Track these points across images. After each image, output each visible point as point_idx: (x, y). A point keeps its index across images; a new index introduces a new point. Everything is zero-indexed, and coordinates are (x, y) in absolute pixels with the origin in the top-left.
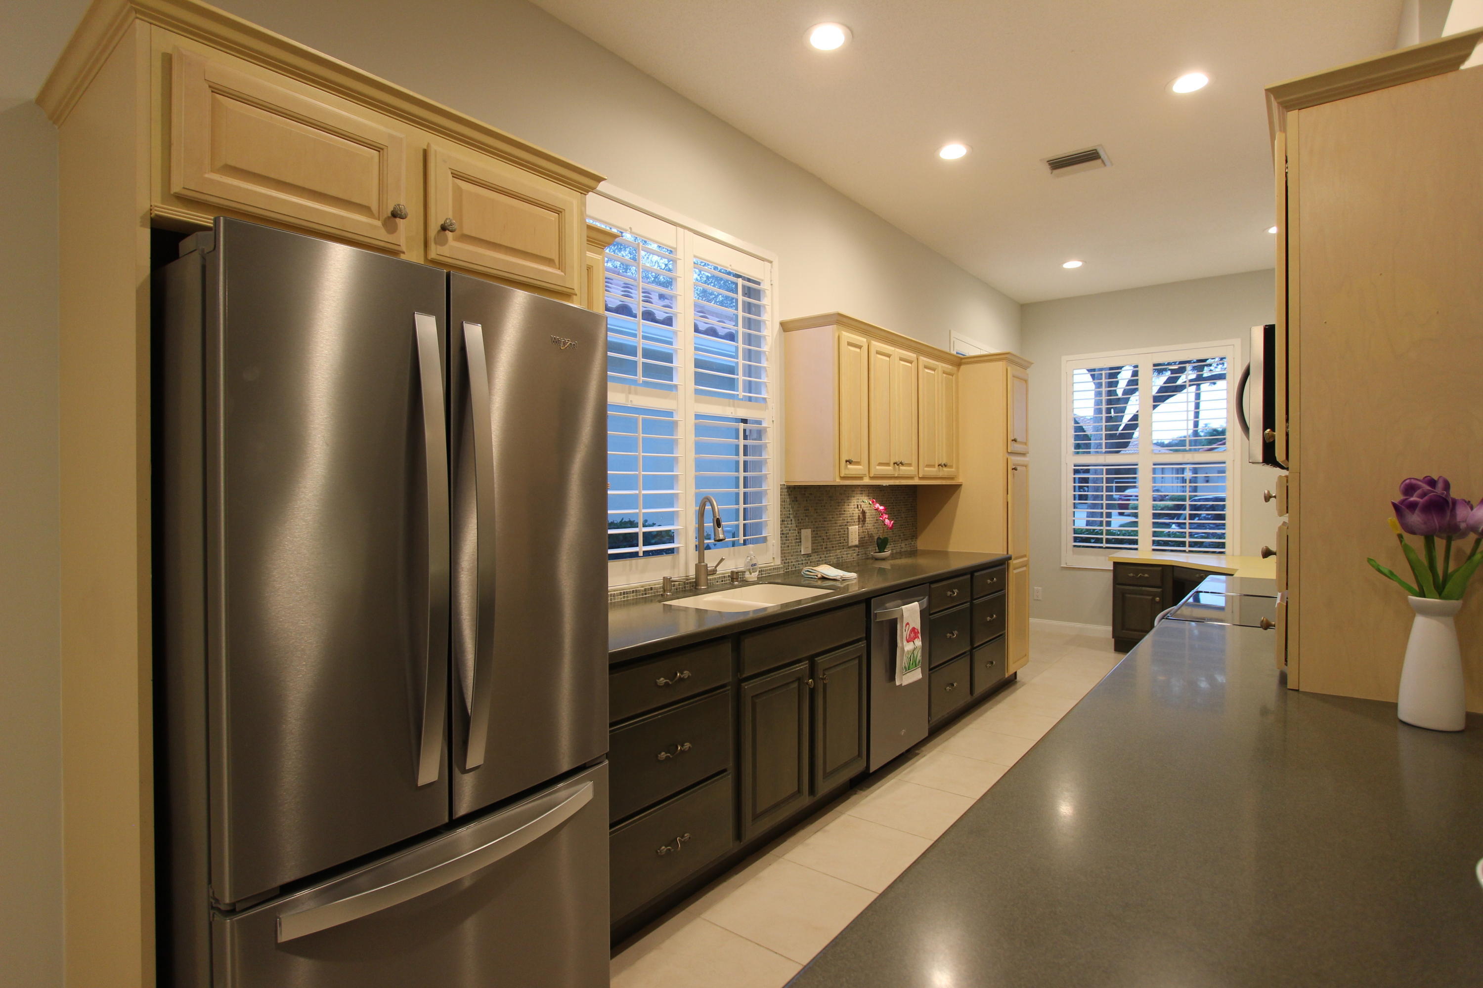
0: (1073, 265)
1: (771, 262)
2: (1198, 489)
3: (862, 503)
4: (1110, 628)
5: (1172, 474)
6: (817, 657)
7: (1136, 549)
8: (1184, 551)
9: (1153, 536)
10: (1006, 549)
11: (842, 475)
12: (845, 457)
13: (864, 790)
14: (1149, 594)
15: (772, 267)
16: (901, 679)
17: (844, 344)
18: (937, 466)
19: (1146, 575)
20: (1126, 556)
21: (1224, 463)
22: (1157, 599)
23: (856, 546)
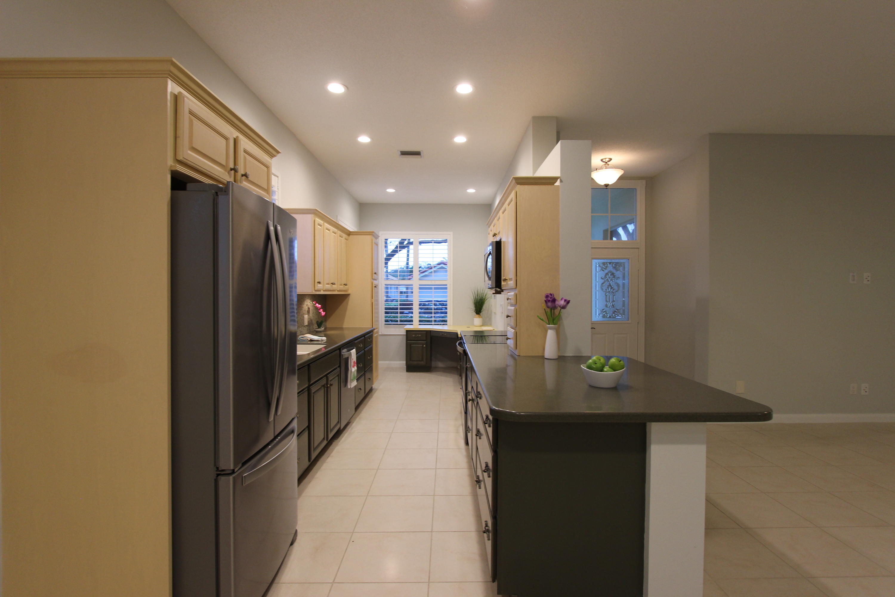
0: (391, 190)
1: (278, 177)
2: (409, 297)
3: (308, 304)
4: (405, 362)
5: (395, 289)
6: (328, 375)
7: (412, 324)
8: (432, 324)
9: (419, 318)
10: (372, 326)
11: (316, 289)
12: (317, 281)
13: (337, 439)
14: (421, 344)
15: (278, 180)
16: (351, 385)
17: (316, 224)
18: (343, 285)
19: (420, 336)
20: (409, 327)
21: (446, 285)
22: (425, 346)
23: (307, 326)
